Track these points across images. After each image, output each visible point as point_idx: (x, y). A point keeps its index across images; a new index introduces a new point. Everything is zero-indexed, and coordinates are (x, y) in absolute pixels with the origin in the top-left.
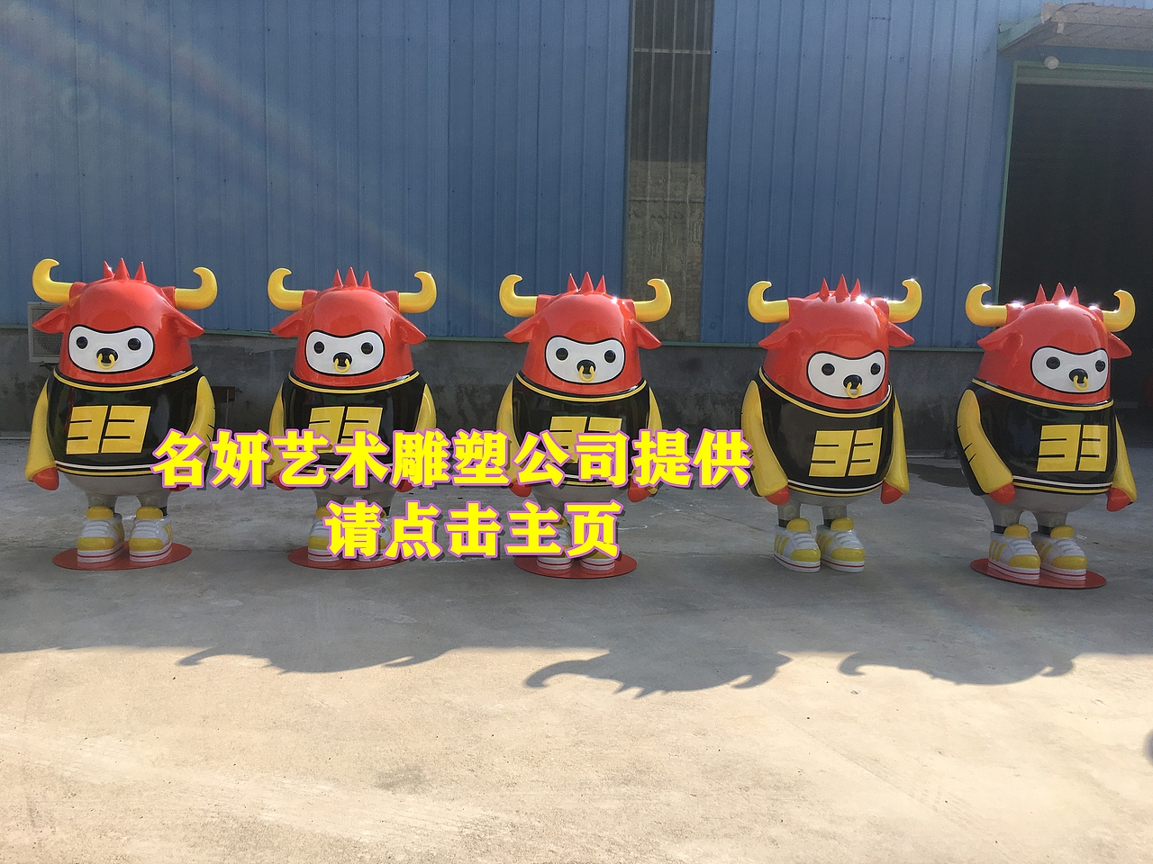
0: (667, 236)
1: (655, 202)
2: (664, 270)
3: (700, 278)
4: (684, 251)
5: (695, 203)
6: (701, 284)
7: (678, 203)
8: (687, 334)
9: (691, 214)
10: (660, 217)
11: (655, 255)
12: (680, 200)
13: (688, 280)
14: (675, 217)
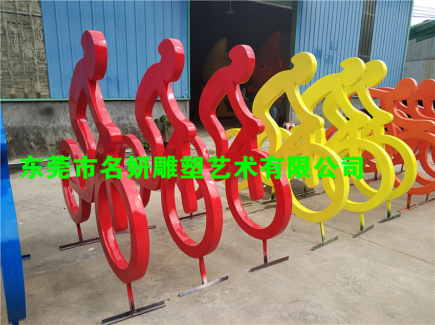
0: (20, 35)
1: (9, 13)
2: (22, 56)
3: (45, 61)
4: (33, 45)
5: (36, 16)
6: (46, 65)
7: (25, 15)
8: (43, 94)
9: (35, 23)
10: (13, 23)
11: (14, 47)
12: (26, 14)
13: (38, 63)
14: (24, 24)
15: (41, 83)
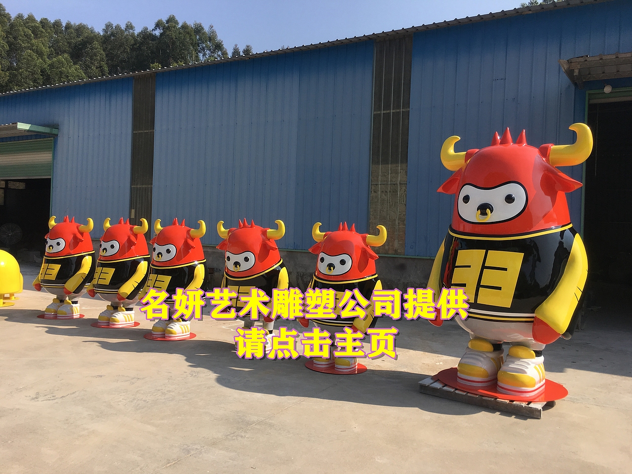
0: (389, 201)
1: (383, 184)
4: (397, 208)
5: (402, 184)
8: (399, 251)
9: (400, 190)
10: (385, 192)
12: (395, 183)
13: (399, 223)
14: (393, 192)
15: (399, 241)
